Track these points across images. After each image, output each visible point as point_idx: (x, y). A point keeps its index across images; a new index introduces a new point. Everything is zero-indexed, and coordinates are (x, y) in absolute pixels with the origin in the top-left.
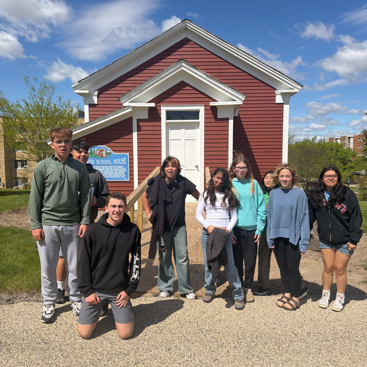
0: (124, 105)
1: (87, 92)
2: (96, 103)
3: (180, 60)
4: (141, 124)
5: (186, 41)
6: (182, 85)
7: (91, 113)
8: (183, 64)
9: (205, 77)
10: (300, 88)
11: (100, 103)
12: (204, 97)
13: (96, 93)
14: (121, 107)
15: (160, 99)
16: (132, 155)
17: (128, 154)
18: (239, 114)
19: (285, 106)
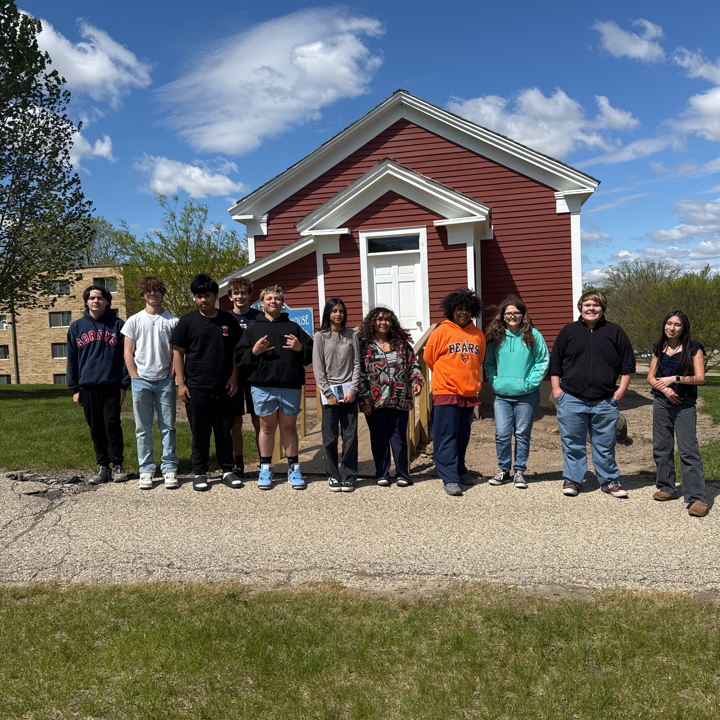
0: (302, 234)
1: (251, 217)
2: (265, 233)
3: (385, 159)
4: (329, 261)
5: (402, 124)
6: (391, 197)
7: (259, 249)
8: (389, 165)
9: (424, 182)
10: (596, 185)
11: (271, 233)
12: (424, 213)
13: (265, 218)
14: (298, 238)
15: (357, 222)
16: (316, 310)
17: (311, 309)
18: (494, 236)
19: (572, 217)
